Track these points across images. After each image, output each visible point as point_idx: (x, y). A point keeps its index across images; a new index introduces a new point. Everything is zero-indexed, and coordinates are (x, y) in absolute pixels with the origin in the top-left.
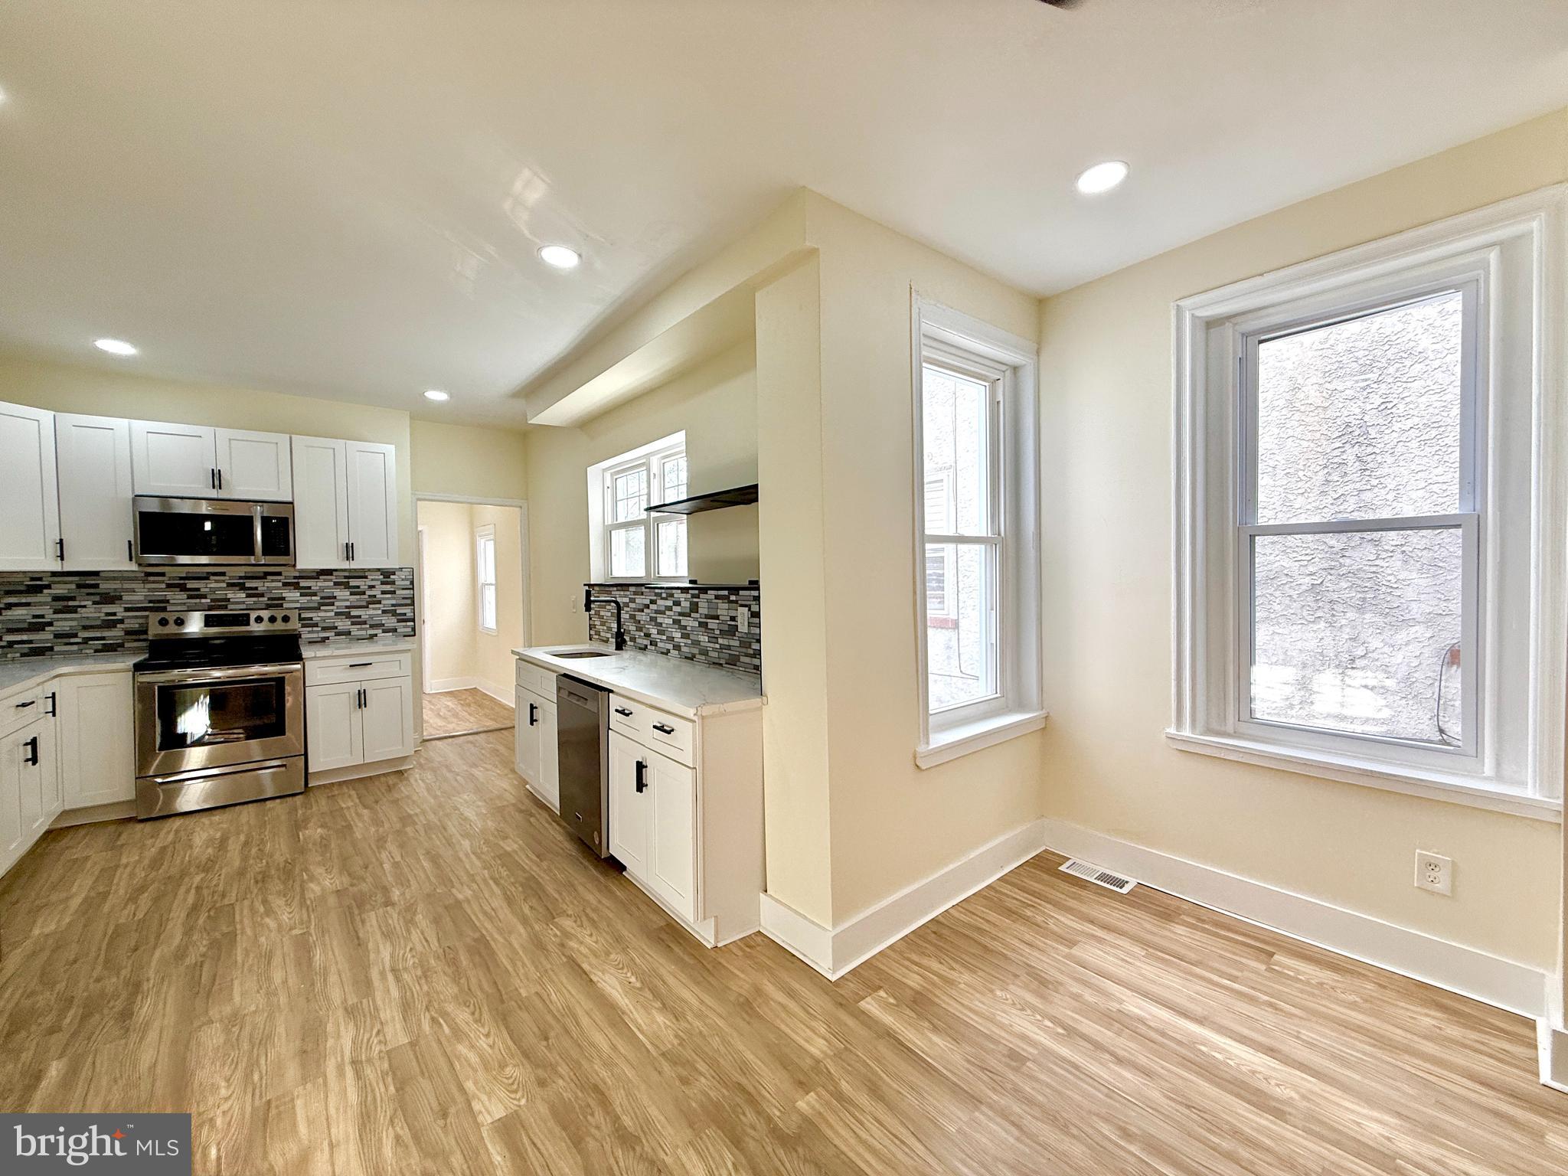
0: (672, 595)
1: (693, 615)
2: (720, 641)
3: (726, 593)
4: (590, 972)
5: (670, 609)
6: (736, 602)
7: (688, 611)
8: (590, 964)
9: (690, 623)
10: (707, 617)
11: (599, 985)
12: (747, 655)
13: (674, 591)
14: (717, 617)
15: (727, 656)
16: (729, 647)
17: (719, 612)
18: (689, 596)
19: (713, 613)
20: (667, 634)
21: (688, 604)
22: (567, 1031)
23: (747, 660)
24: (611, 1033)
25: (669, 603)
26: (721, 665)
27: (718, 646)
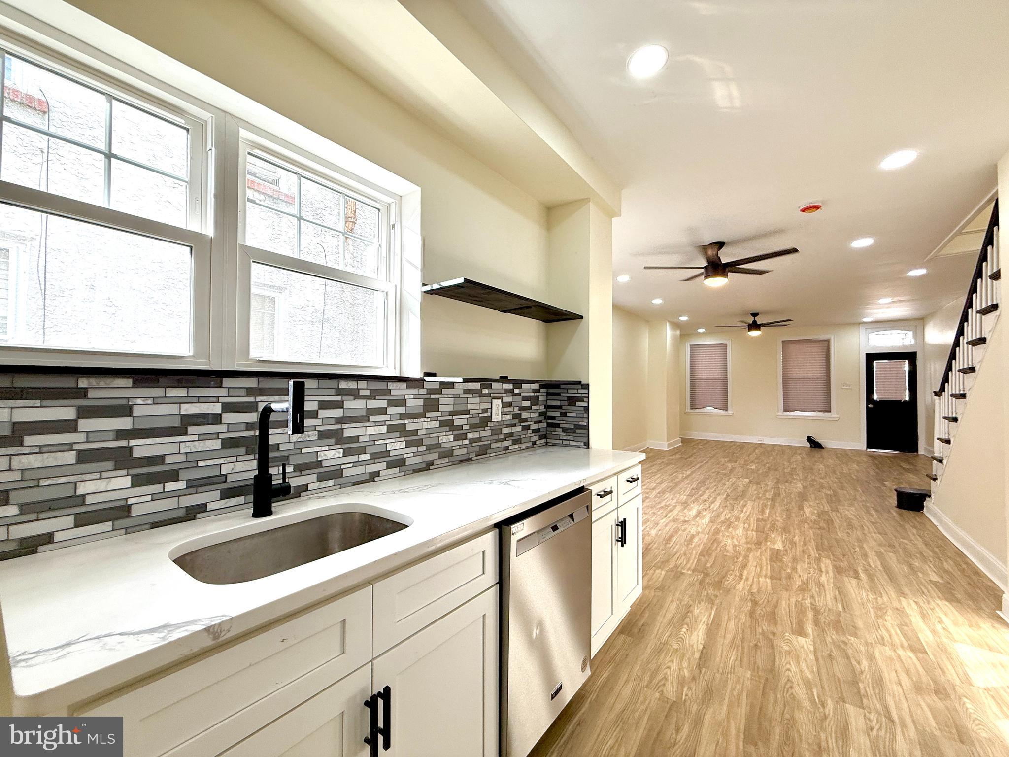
0: (388, 392)
1: (428, 414)
2: (470, 436)
3: (477, 386)
4: (698, 651)
5: (383, 411)
6: (488, 395)
7: (421, 411)
8: (693, 654)
9: (422, 426)
10: (452, 413)
11: (703, 642)
12: (498, 441)
13: (391, 385)
14: (467, 412)
15: (477, 449)
16: (480, 439)
17: (469, 407)
18: (423, 392)
19: (461, 408)
20: (370, 450)
21: (421, 402)
22: (743, 639)
23: (498, 445)
24: (724, 624)
25: (381, 403)
26: (471, 459)
27: (466, 442)
